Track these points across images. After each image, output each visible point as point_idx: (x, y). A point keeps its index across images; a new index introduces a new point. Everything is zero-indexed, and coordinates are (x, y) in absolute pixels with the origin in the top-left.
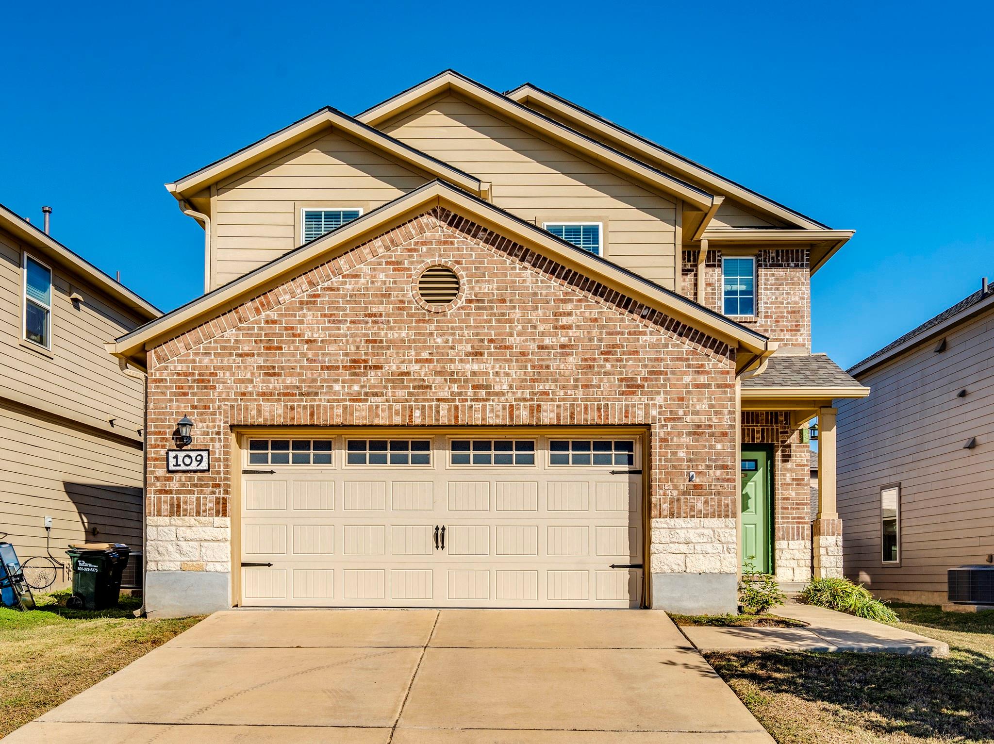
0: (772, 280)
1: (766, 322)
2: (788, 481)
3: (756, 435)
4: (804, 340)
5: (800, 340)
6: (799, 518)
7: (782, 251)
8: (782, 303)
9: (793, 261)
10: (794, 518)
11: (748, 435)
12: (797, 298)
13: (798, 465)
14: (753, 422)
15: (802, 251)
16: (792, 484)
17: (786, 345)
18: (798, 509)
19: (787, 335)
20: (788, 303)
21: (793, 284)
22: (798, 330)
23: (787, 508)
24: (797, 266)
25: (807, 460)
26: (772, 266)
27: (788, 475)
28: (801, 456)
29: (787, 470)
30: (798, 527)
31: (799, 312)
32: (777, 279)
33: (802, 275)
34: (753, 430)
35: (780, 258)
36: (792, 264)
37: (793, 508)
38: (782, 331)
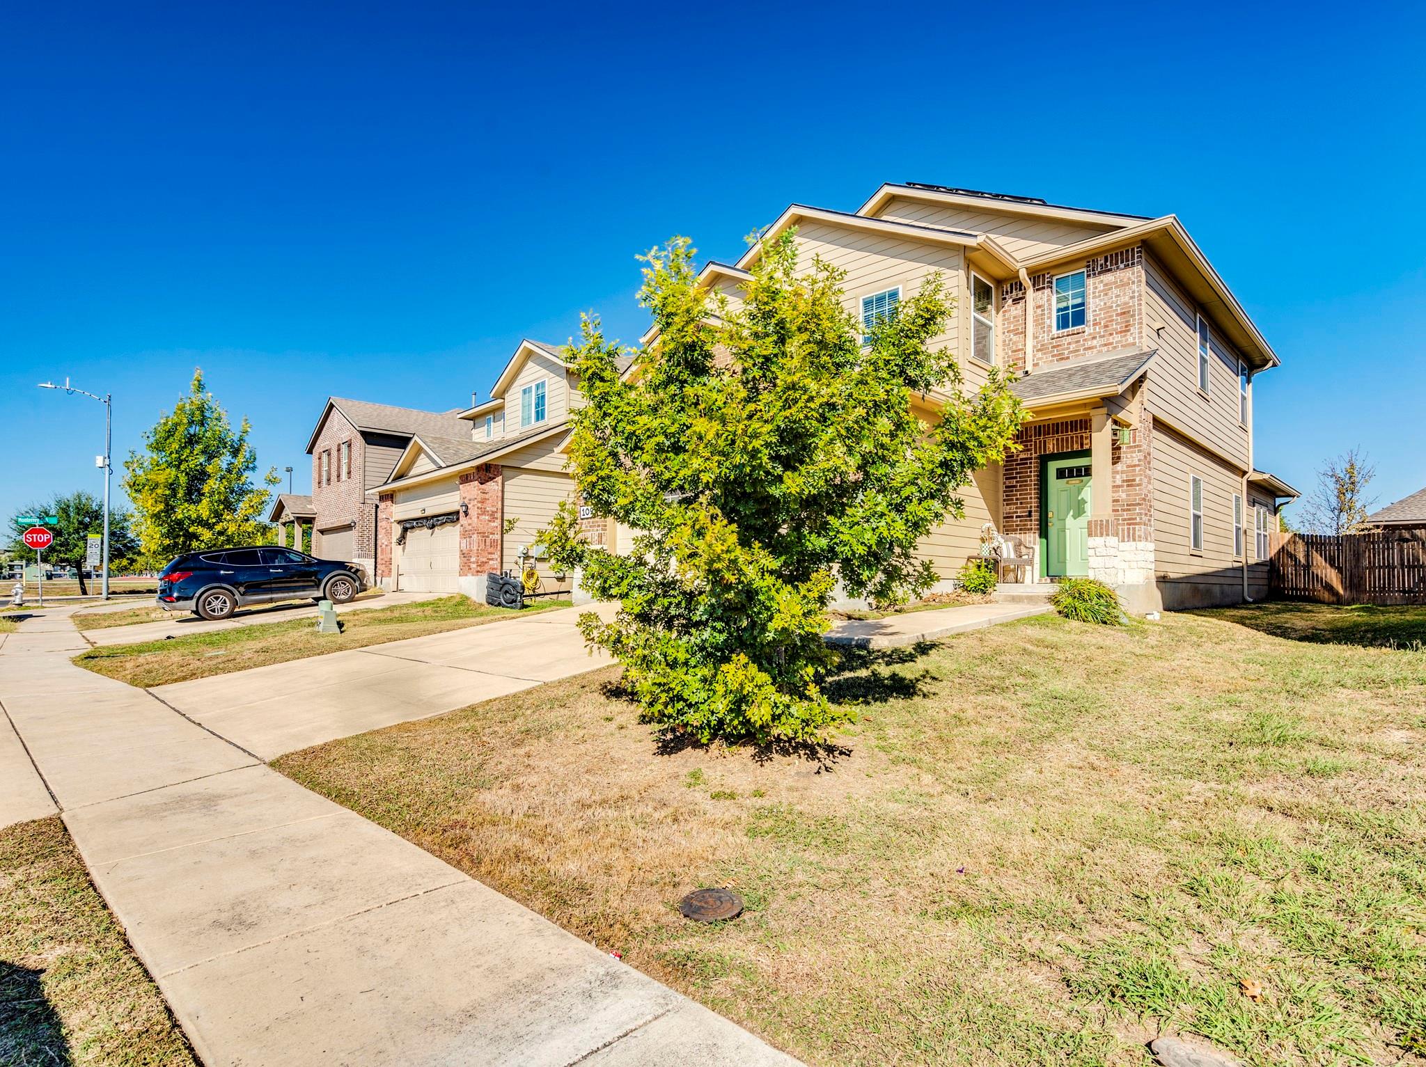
0: (1101, 287)
1: (1095, 329)
2: (1119, 482)
3: (1085, 442)
4: (1134, 338)
5: (1131, 340)
6: (1129, 519)
7: (1111, 256)
8: (1112, 307)
9: (1122, 262)
10: (1125, 520)
11: (1077, 442)
12: (1127, 299)
13: (1128, 466)
14: (1081, 429)
15: (1133, 249)
16: (1122, 486)
17: (1115, 347)
18: (1129, 510)
19: (1117, 338)
20: (1118, 306)
21: (1123, 285)
22: (1129, 331)
23: (1118, 511)
24: (1127, 266)
25: (1139, 460)
26: (1100, 273)
27: (1118, 477)
28: (1132, 457)
29: (1117, 472)
30: (1129, 529)
31: (1129, 312)
32: (1106, 285)
33: (1133, 274)
34: (1082, 437)
35: (1108, 263)
36: (1122, 266)
37: (1124, 510)
38: (1111, 334)
